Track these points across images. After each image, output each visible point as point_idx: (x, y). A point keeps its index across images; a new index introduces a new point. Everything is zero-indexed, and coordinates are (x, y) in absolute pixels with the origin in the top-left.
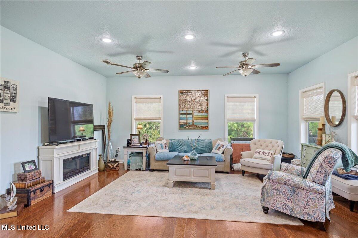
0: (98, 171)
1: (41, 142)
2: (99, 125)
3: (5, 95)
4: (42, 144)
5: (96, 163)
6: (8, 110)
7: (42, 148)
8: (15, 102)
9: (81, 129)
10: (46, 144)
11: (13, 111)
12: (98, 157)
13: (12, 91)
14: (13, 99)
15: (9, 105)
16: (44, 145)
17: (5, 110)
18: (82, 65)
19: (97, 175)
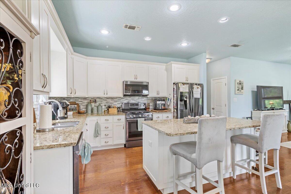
0: (287, 131)
1: (253, 109)
2: (287, 100)
3: (240, 87)
4: (253, 110)
5: (286, 125)
6: (241, 94)
7: (253, 111)
8: (243, 89)
9: (271, 102)
10: (255, 110)
11: (242, 94)
12: (287, 122)
13: (242, 85)
14: (242, 89)
15: (241, 91)
16: (254, 110)
17: (240, 93)
18: (274, 62)
19: (287, 134)
